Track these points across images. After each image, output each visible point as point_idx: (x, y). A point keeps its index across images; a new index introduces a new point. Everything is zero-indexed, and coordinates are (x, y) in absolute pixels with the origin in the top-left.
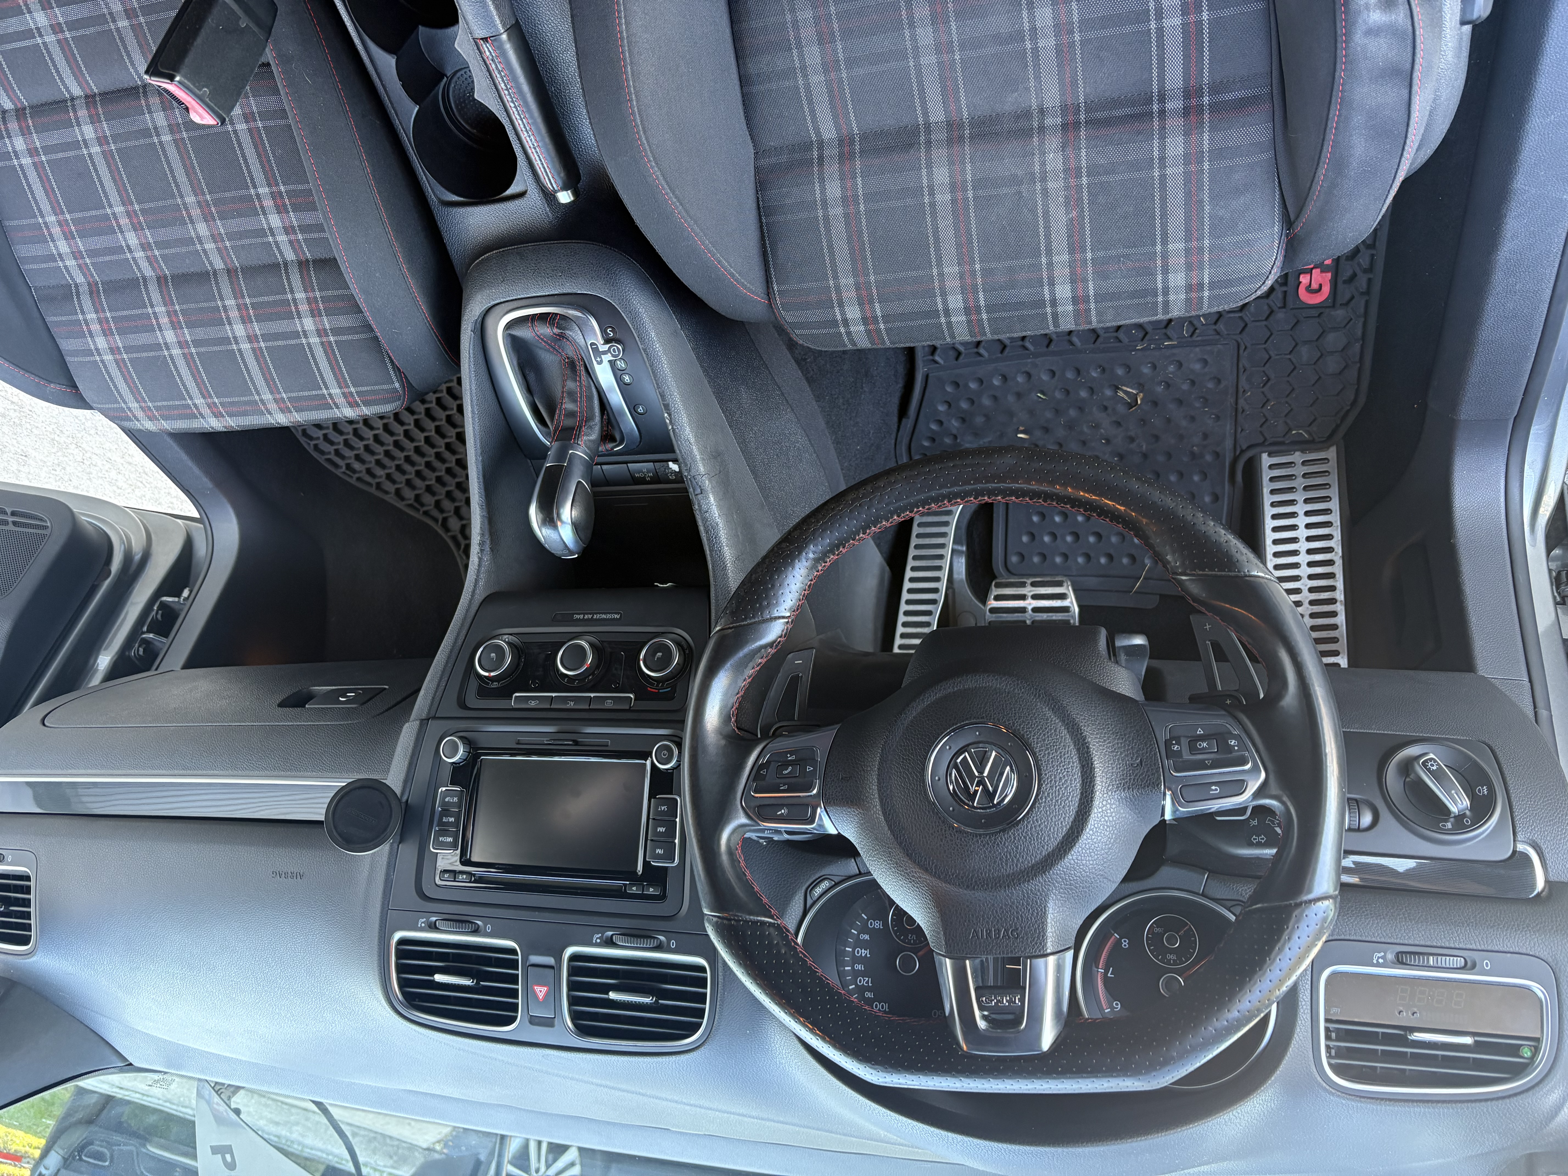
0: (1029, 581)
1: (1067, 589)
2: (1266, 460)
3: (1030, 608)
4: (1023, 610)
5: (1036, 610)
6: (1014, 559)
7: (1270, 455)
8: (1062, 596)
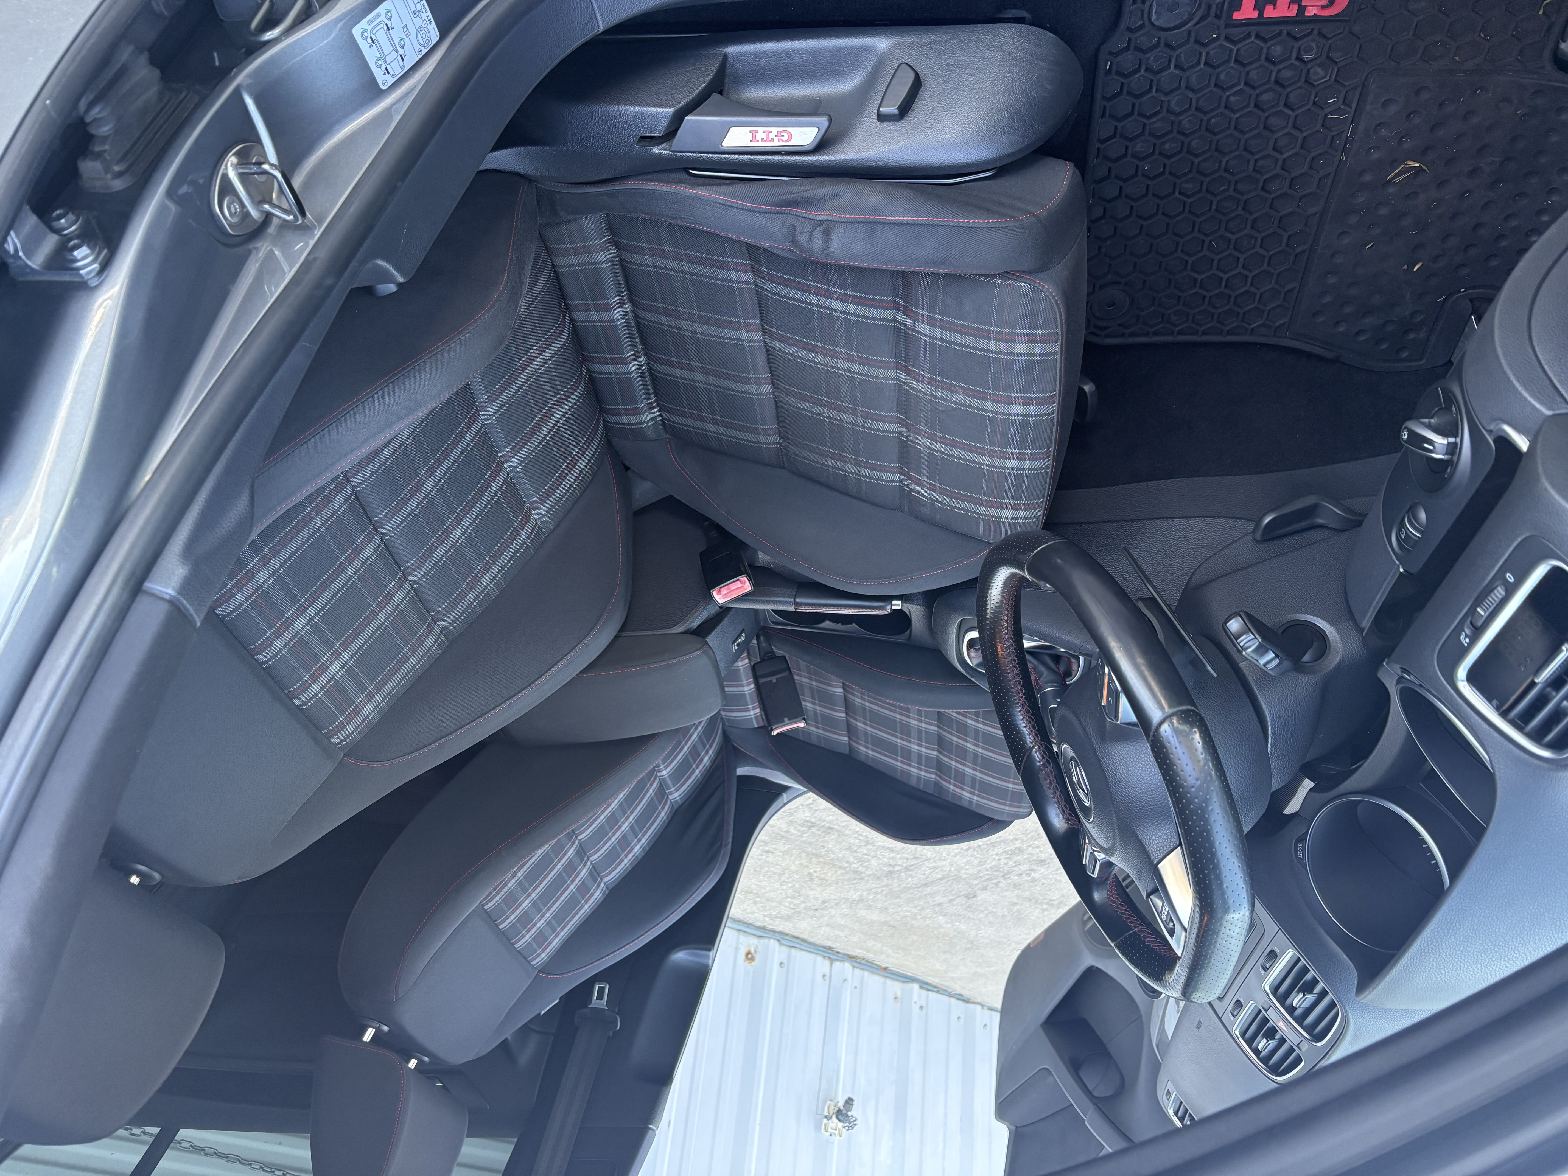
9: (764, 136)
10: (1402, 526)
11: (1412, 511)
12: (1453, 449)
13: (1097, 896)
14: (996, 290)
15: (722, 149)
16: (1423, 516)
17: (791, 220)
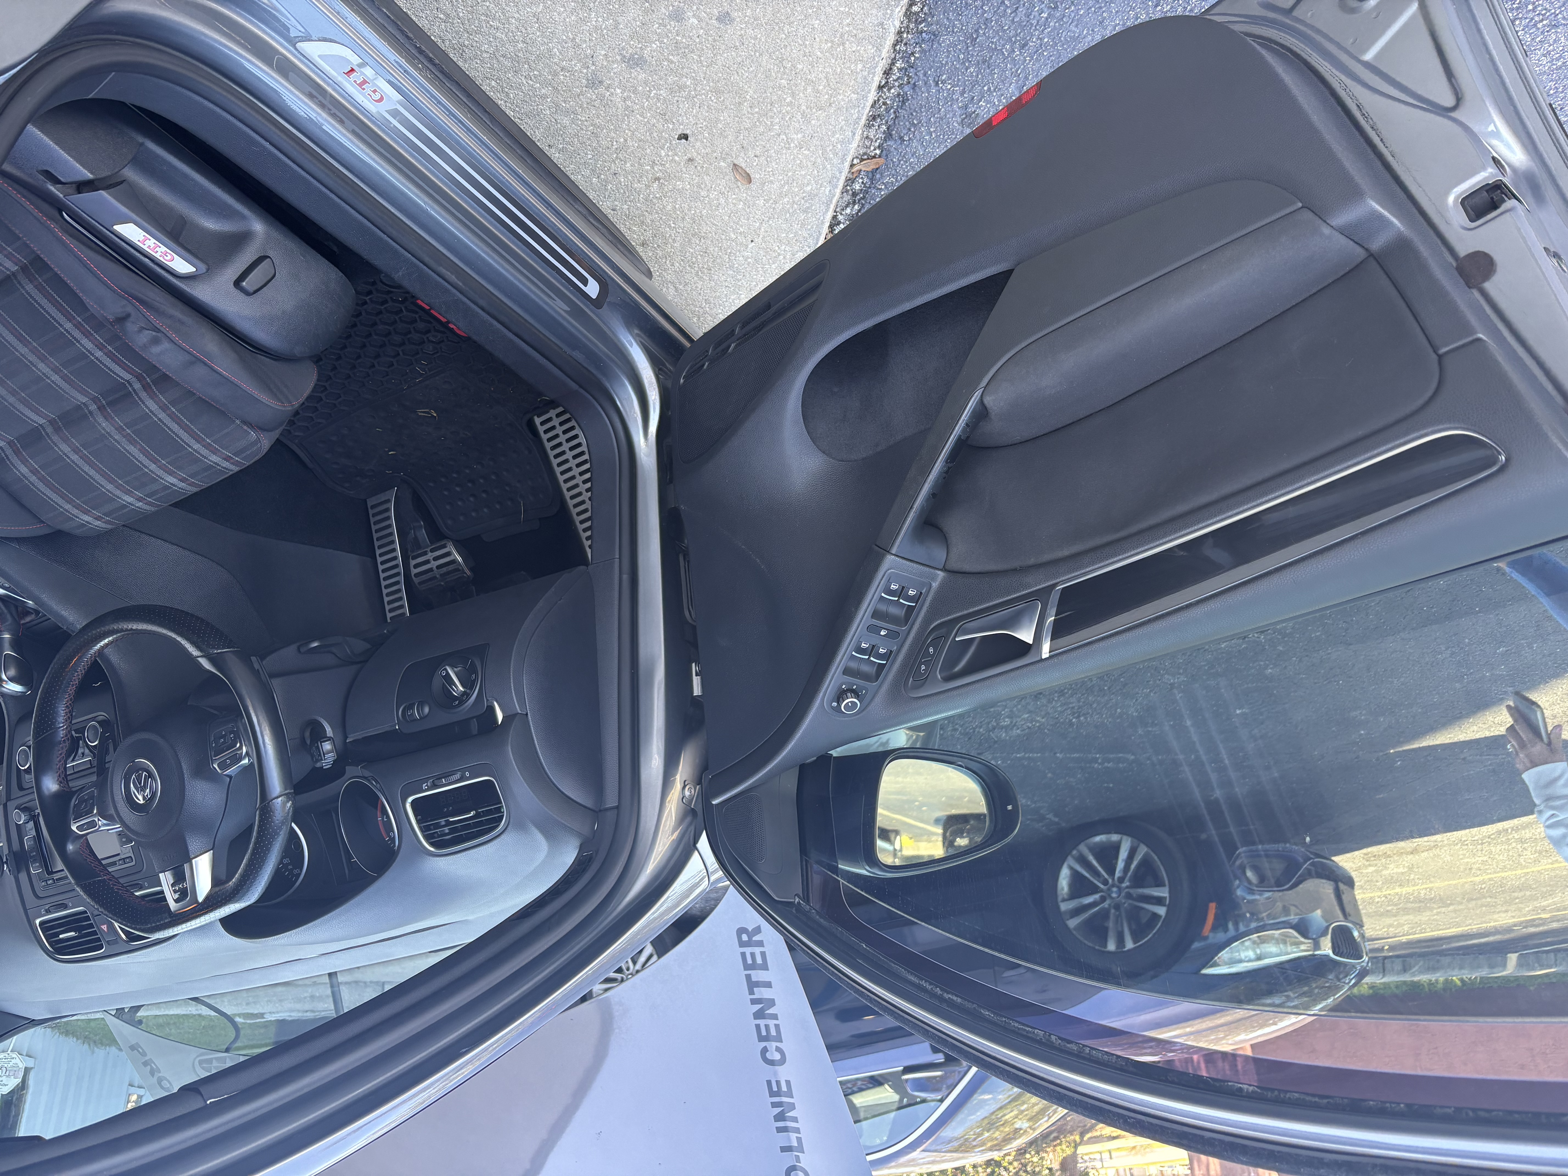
0: (428, 550)
1: (451, 548)
2: (538, 421)
3: (435, 567)
4: (431, 570)
5: (438, 567)
6: (449, 522)
7: (538, 417)
8: (448, 554)
9: (152, 246)
10: (411, 707)
11: (421, 705)
12: (466, 695)
13: (70, 847)
14: (233, 426)
15: (111, 229)
16: (427, 710)
17: (129, 309)
